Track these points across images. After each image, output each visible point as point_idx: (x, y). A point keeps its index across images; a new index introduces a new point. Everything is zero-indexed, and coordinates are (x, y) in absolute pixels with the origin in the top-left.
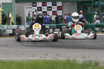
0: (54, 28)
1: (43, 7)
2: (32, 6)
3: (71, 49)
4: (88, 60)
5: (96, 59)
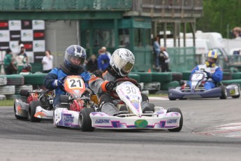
0: (18, 84)
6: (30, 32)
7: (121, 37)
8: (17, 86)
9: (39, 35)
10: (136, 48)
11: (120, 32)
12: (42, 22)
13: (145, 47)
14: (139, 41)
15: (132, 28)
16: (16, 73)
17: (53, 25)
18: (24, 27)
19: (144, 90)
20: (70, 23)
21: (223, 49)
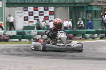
1: (34, 12)
2: (23, 11)
6: (48, 12)
7: (88, 14)
8: (42, 35)
9: (51, 13)
10: (94, 19)
11: (87, 12)
12: (53, 7)
13: (98, 18)
14: (96, 16)
15: (92, 10)
16: (41, 30)
17: (58, 9)
18: (45, 10)
19: (98, 37)
20: (65, 8)
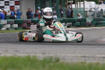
0: (12, 23)
3: (30, 45)
4: (48, 56)
5: (55, 55)
6: (13, 2)
9: (17, 3)
13: (63, 8)
19: (65, 26)
21: (97, 9)
